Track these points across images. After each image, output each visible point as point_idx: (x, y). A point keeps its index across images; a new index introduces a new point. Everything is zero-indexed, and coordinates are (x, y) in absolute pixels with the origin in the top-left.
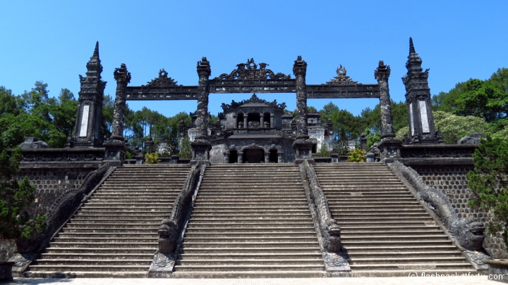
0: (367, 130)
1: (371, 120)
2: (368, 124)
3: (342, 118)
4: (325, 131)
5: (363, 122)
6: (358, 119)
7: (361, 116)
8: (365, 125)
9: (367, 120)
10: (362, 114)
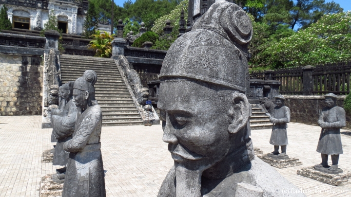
0: (126, 19)
1: (131, 11)
2: (129, 14)
3: (105, 4)
4: (79, 10)
5: (124, 12)
6: (120, 9)
7: (123, 7)
8: (125, 15)
9: (128, 10)
10: (124, 4)
